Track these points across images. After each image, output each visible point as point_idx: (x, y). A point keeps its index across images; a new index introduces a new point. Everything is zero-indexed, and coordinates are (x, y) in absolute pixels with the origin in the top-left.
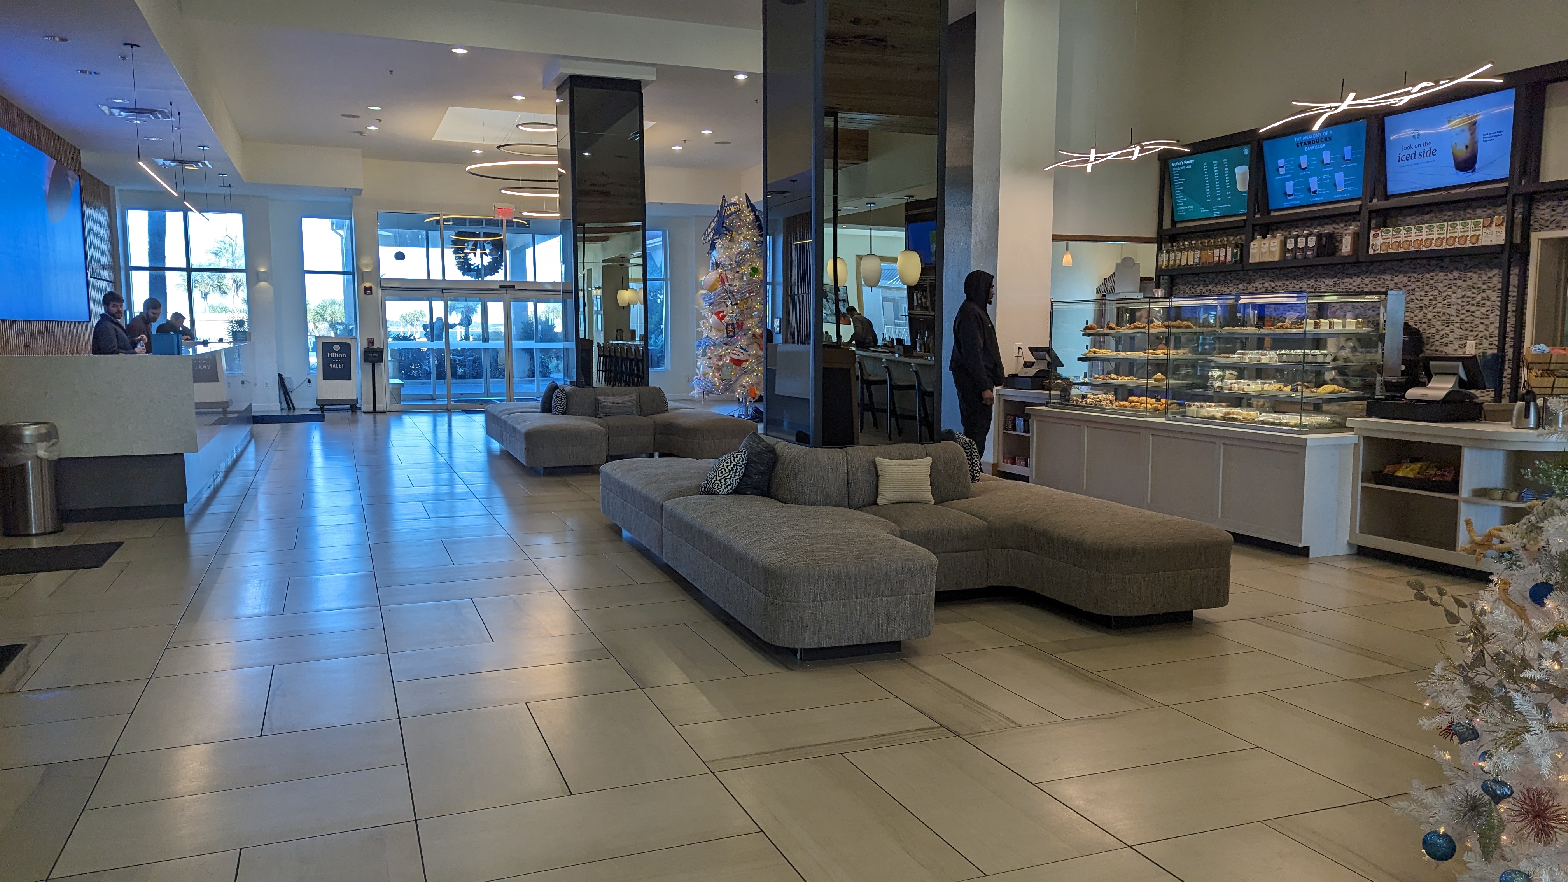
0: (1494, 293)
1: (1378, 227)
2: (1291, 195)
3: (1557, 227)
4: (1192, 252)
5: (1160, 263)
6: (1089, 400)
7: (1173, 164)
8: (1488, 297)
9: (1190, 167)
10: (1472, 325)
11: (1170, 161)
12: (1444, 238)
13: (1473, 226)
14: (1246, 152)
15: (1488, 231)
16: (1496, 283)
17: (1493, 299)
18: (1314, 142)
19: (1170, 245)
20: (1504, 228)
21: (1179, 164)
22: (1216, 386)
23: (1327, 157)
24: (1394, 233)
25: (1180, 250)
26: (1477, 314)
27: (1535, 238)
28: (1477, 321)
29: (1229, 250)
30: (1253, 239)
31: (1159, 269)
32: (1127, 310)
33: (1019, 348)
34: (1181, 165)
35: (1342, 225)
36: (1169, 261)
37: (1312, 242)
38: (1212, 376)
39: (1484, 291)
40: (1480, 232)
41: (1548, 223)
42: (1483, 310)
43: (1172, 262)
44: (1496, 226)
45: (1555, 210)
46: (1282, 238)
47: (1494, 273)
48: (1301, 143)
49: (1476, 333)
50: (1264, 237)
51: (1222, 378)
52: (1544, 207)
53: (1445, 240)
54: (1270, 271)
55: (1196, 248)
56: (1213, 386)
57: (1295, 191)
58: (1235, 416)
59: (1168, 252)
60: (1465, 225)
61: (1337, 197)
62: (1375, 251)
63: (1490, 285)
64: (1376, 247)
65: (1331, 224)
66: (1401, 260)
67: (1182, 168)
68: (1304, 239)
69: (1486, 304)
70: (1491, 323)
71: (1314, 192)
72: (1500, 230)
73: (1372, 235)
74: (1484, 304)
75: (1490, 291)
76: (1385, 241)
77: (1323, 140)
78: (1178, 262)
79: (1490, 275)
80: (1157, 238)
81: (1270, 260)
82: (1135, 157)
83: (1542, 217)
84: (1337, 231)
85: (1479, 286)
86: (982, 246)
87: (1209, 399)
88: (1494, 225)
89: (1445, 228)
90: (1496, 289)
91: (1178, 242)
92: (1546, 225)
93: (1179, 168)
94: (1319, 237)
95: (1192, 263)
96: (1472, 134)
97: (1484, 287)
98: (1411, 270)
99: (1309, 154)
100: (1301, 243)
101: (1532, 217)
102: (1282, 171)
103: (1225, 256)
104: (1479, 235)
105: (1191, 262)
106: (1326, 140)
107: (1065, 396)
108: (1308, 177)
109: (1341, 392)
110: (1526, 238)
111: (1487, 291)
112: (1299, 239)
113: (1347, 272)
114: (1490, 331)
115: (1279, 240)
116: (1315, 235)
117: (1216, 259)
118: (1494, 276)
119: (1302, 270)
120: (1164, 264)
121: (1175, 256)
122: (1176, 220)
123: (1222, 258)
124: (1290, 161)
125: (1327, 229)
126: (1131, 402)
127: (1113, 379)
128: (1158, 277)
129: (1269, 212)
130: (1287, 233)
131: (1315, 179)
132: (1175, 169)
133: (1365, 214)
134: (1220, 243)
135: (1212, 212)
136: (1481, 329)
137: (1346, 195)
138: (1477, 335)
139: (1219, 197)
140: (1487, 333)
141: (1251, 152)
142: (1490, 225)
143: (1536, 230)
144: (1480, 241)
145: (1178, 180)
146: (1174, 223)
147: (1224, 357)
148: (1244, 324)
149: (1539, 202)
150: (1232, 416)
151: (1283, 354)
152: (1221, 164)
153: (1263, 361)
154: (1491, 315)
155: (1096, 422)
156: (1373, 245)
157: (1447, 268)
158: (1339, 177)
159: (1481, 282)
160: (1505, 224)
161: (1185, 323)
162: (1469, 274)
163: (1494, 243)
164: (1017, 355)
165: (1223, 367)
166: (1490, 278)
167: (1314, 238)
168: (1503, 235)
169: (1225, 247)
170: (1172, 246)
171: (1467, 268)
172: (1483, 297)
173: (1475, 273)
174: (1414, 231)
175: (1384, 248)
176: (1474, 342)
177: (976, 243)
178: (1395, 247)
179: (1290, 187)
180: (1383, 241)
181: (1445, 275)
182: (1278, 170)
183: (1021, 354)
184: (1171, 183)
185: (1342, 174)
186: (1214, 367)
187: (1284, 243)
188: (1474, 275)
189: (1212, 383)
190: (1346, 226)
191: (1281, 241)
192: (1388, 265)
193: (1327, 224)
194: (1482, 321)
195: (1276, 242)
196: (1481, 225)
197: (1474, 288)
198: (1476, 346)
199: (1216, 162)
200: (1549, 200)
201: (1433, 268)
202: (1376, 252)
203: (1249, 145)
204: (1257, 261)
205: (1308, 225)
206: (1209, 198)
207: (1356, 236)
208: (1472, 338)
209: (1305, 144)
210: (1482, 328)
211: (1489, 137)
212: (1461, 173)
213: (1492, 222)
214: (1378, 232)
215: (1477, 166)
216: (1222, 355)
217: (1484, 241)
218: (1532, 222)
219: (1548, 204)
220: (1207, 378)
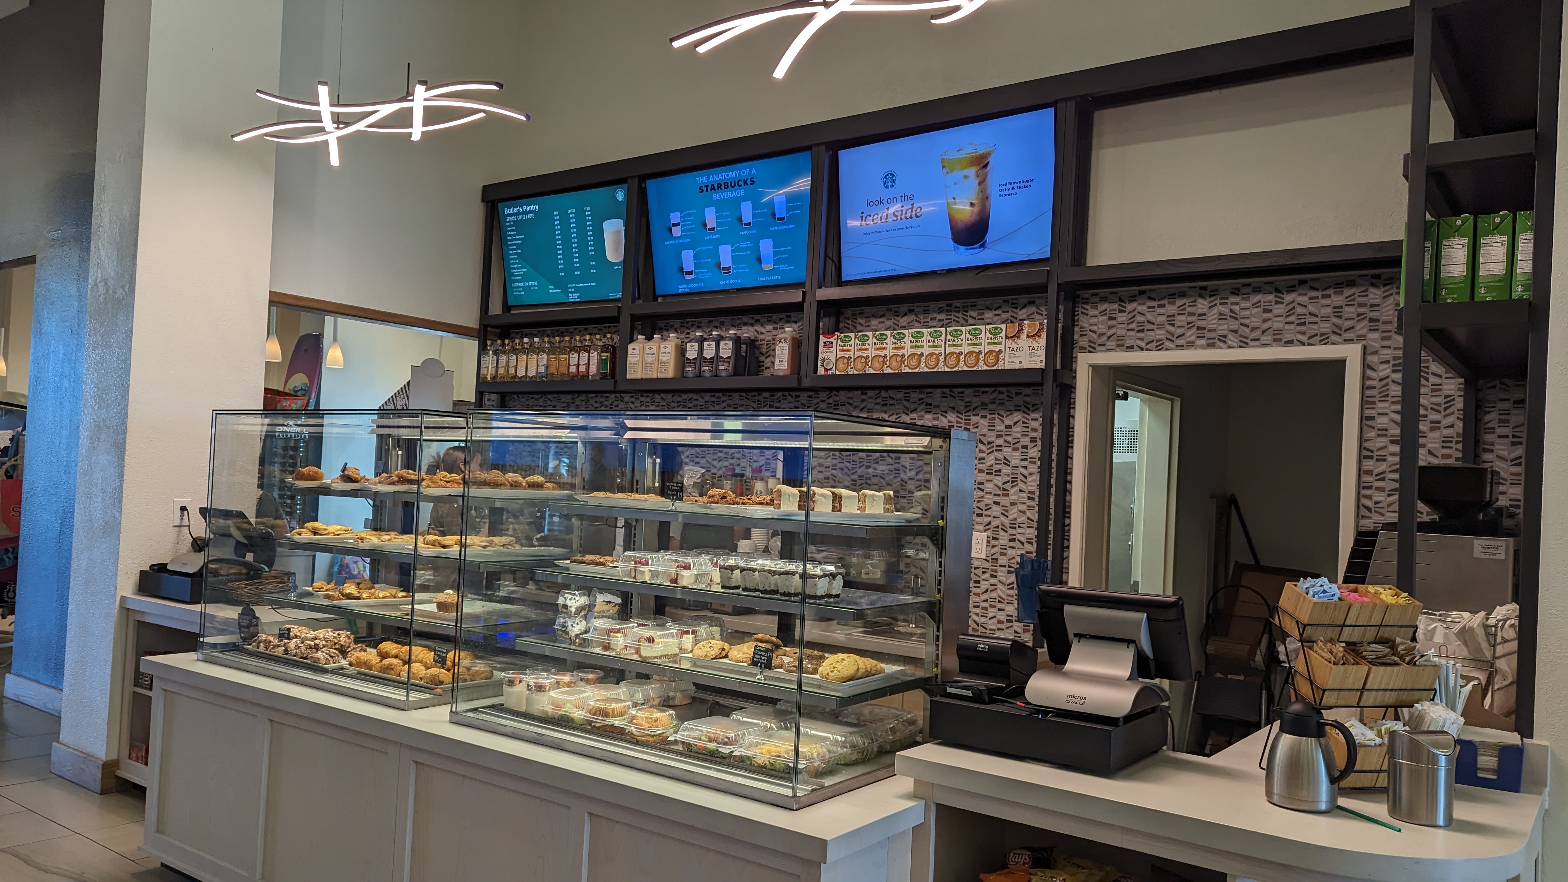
0: (1014, 453)
1: (830, 333)
2: (690, 273)
3: (1118, 346)
4: (535, 356)
5: (483, 371)
6: (292, 644)
7: (506, 211)
8: (1005, 458)
9: (531, 216)
10: (979, 505)
11: (500, 205)
12: (940, 354)
13: (988, 335)
14: (620, 196)
15: (1015, 346)
16: (1019, 435)
17: (1014, 462)
18: (726, 185)
19: (499, 342)
20: (1042, 341)
21: (515, 210)
22: (573, 634)
23: (747, 212)
24: (857, 342)
25: (514, 351)
26: (989, 486)
27: (1084, 363)
28: (989, 499)
29: (594, 355)
30: (632, 340)
31: (481, 381)
32: (398, 442)
33: (183, 509)
34: (518, 213)
35: (769, 327)
36: (497, 367)
37: (727, 350)
38: (565, 606)
39: (999, 449)
40: (1002, 347)
41: (1103, 339)
42: (999, 481)
43: (501, 371)
44: (1028, 336)
45: (1114, 319)
46: (679, 341)
47: (1016, 419)
48: (707, 187)
49: (987, 519)
50: (649, 338)
51: (587, 611)
52: (1096, 312)
53: (942, 358)
54: (657, 396)
55: (541, 350)
56: (567, 633)
57: (696, 265)
58: (617, 722)
59: (496, 353)
60: (975, 334)
61: (761, 280)
62: (826, 370)
63: (1009, 439)
64: (828, 364)
65: (752, 325)
66: (863, 389)
67: (520, 217)
68: (714, 344)
69: (1004, 471)
70: (1012, 504)
71: (727, 270)
72: (1035, 345)
73: (821, 344)
74: (1000, 471)
75: (1010, 450)
76: (842, 354)
77: (741, 183)
78: (512, 371)
79: (1008, 422)
80: (479, 330)
81: (660, 376)
82: (417, 131)
83: (1094, 328)
84: (762, 337)
85: (990, 440)
86: (107, 290)
87: (558, 664)
88: (1024, 336)
89: (943, 337)
90: (1018, 446)
91: (513, 339)
92: (1099, 342)
93: (514, 218)
94: (737, 341)
95: (534, 374)
96: (980, 184)
97: (1000, 442)
98: (879, 407)
99: (719, 206)
100: (709, 351)
101: (1076, 329)
102: (677, 232)
103: (588, 365)
104: (1000, 351)
105: (532, 373)
106: (745, 183)
107: (248, 627)
108: (717, 243)
109: (868, 674)
110: (1069, 362)
111: (1005, 449)
112: (705, 344)
113: (778, 405)
114: (1011, 517)
115: (673, 344)
116: (730, 339)
117: (573, 369)
118: (1015, 424)
119: (707, 397)
120: (489, 372)
121: (508, 363)
122: (510, 304)
123: (583, 369)
124: (689, 215)
125: (747, 333)
126: (383, 656)
127: (349, 597)
128: (480, 394)
129: (655, 298)
130: (683, 336)
131: (728, 247)
132: (510, 219)
133: (810, 311)
134: (578, 344)
135: (566, 293)
136: (994, 514)
137: (776, 278)
138: (989, 523)
139: (577, 269)
140: (1006, 521)
141: (628, 196)
142: (1017, 335)
143: (1083, 349)
144: (1001, 363)
145: (514, 238)
146: (507, 308)
147: (592, 563)
148: (633, 487)
149: (1087, 303)
150: (611, 721)
151: (732, 569)
152: (580, 215)
153: (684, 582)
154: (1012, 491)
155: (289, 713)
156: (823, 360)
157: (938, 406)
158: (766, 246)
159: (994, 434)
160: (1044, 335)
161: (511, 476)
162: (975, 419)
163: (1026, 365)
164: (177, 522)
165: (588, 586)
166: (1007, 427)
167: (730, 343)
168: (1043, 353)
169: (587, 349)
170: (503, 345)
171: (969, 409)
172: (996, 459)
173: (982, 417)
174: (890, 339)
175: (841, 366)
176: (985, 534)
177: (96, 284)
178: (859, 365)
179: (688, 259)
180: (840, 354)
181: (934, 419)
182: (670, 230)
183: (186, 522)
184: (503, 242)
185: (769, 242)
186: (567, 587)
187: (681, 351)
188: (982, 421)
189: (564, 625)
190: (775, 329)
191: (677, 345)
192: (843, 396)
193: (745, 324)
194: (997, 499)
195: (669, 346)
196: (1003, 334)
197: (982, 442)
198: (988, 542)
199: (573, 211)
200: (1104, 300)
201: (913, 406)
202: (830, 373)
203: (625, 186)
204: (639, 376)
205: (717, 324)
206: (561, 270)
207: (796, 344)
208: (981, 527)
209: (713, 188)
210: (996, 510)
211: (1010, 188)
212: (962, 248)
213: (1020, 331)
214: (831, 340)
215: (988, 238)
216: (589, 557)
217: (1009, 362)
218: (1076, 337)
219: (1102, 307)
220: (555, 608)
